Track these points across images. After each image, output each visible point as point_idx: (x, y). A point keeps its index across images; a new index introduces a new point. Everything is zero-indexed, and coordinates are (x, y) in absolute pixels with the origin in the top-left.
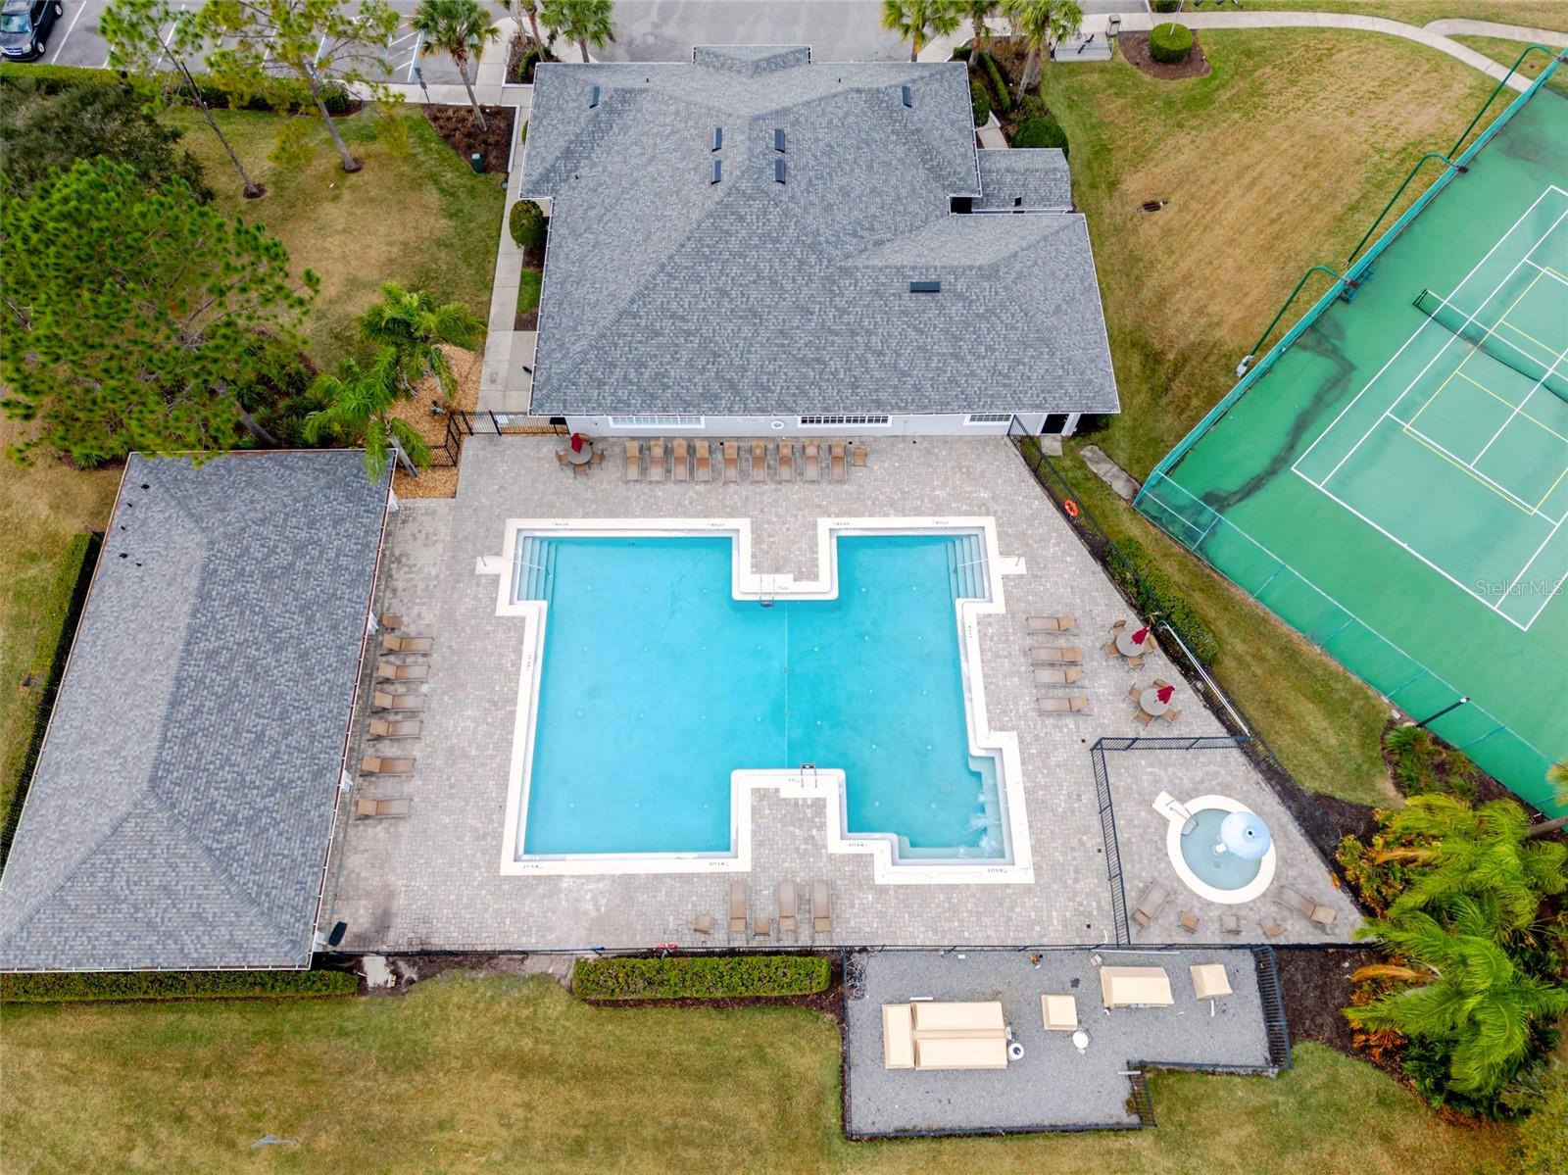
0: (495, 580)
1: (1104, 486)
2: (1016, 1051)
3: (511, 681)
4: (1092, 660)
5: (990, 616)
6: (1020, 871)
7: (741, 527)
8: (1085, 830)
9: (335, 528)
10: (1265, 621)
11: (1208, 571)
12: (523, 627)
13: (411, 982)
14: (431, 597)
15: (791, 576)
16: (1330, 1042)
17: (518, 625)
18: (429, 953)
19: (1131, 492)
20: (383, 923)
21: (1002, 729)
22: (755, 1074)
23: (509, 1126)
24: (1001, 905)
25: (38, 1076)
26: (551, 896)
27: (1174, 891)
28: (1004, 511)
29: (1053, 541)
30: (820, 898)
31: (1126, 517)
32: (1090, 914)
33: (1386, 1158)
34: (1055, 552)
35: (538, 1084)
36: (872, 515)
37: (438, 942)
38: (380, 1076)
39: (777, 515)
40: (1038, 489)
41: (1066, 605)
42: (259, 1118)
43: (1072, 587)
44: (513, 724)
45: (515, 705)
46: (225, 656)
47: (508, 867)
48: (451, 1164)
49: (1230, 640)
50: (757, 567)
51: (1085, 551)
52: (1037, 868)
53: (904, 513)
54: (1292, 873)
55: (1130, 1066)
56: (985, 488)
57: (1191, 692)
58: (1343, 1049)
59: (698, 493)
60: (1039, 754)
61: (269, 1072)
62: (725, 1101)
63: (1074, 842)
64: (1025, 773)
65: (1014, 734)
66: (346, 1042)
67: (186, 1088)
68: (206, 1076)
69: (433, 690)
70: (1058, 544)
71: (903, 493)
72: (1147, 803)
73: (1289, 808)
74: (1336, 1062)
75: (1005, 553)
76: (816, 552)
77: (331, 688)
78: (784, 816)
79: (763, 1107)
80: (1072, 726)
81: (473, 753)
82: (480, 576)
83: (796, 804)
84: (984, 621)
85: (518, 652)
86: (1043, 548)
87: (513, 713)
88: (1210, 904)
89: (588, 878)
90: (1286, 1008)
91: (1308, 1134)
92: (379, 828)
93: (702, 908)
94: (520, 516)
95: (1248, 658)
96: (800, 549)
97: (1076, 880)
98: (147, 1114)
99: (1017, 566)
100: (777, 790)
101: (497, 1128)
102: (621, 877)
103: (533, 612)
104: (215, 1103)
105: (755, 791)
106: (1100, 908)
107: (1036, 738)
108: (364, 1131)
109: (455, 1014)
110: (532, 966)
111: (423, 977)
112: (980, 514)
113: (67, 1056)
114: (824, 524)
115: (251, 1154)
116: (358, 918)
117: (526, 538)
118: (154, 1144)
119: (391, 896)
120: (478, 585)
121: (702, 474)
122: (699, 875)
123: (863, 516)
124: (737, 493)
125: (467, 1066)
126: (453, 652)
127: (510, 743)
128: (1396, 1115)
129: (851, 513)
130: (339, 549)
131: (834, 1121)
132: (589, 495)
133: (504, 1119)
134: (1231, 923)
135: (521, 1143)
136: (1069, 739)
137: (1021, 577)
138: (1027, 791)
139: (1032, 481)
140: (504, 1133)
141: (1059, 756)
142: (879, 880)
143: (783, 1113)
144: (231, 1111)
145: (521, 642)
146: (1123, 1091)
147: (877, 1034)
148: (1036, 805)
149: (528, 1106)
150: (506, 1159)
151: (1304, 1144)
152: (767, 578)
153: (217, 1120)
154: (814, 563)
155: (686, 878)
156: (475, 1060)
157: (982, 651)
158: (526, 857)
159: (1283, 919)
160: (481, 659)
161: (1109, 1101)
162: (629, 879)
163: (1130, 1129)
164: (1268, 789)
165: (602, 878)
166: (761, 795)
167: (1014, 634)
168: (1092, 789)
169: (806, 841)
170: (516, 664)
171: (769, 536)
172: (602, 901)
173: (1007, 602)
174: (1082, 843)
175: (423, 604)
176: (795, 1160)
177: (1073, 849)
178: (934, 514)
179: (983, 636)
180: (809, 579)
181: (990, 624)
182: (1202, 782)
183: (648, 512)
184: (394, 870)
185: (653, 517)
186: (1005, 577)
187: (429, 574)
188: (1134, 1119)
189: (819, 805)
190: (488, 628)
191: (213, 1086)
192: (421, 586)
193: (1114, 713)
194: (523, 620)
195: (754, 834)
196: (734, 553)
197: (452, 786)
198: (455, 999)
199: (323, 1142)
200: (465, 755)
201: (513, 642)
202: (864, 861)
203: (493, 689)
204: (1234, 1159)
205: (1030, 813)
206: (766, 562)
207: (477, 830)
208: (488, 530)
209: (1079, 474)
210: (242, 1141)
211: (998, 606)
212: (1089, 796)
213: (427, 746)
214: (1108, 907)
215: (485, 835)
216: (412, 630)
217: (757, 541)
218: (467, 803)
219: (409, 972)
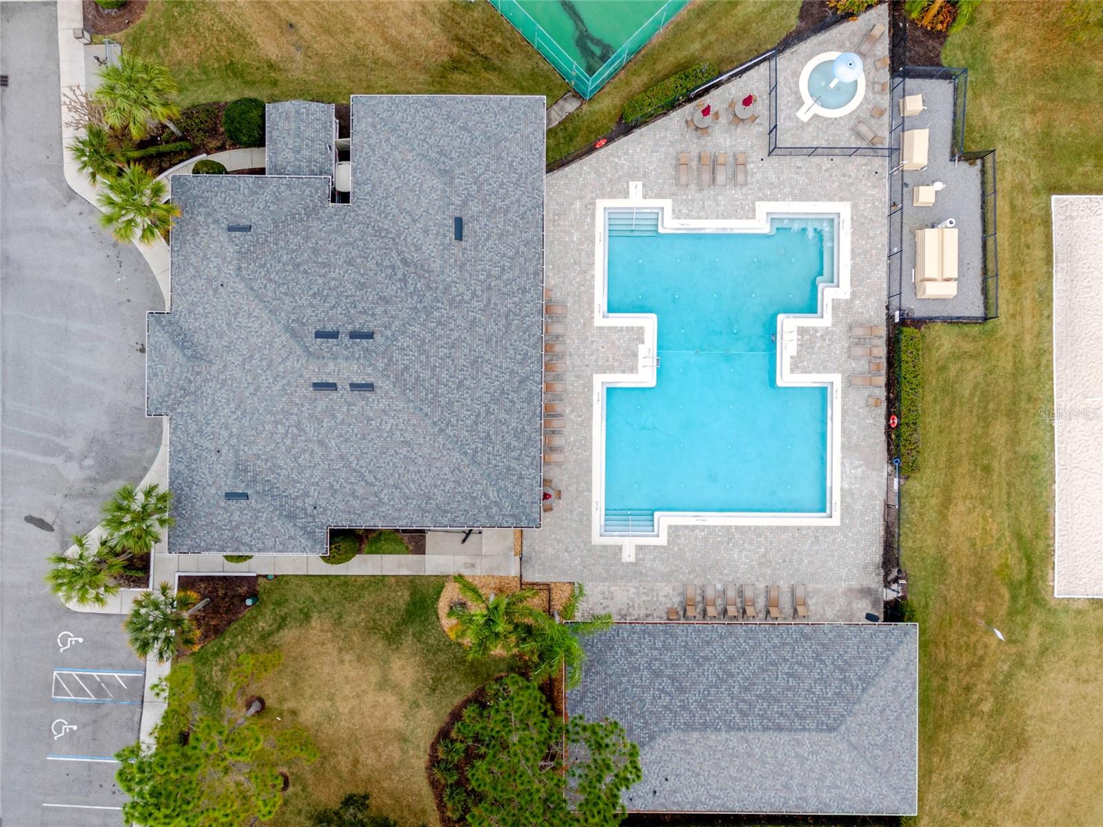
0: (640, 548)
1: (570, 118)
2: (951, 223)
3: (714, 531)
4: (706, 145)
5: (673, 210)
6: (844, 209)
7: (600, 382)
8: (819, 166)
9: (636, 654)
10: (678, 25)
11: (639, 56)
12: (675, 526)
13: (899, 571)
14: (652, 590)
15: (640, 346)
16: (941, 44)
17: (674, 530)
18: (884, 563)
19: (575, 100)
20: (866, 592)
21: (754, 211)
22: (953, 370)
23: (975, 507)
24: (863, 224)
25: (945, 773)
26: (853, 494)
27: (857, 119)
28: (592, 192)
29: (617, 160)
30: (860, 332)
31: (596, 107)
32: (870, 171)
33: (998, 28)
34: (626, 160)
35: (954, 494)
36: (593, 287)
37: (878, 558)
38: (948, 582)
39: (592, 354)
40: (574, 166)
41: (666, 158)
42: (968, 646)
43: (653, 151)
44: (744, 527)
45: (731, 526)
46: (741, 706)
47: (835, 521)
48: (992, 537)
49: (692, 51)
50: (633, 369)
51: (625, 139)
52: (842, 199)
53: (592, 264)
54: (848, 44)
55: (952, 160)
56: (572, 204)
57: (730, 85)
58: (945, 37)
59: (572, 411)
60: (771, 189)
61: (945, 644)
62: (966, 388)
63: (827, 174)
64: (783, 199)
65: (757, 203)
66: (931, 603)
67: (952, 689)
68: (946, 679)
69: (720, 580)
70: (619, 157)
71: (575, 263)
72: (803, 126)
73: (808, 37)
74: (951, 43)
75: (626, 194)
76: (622, 328)
77: (750, 639)
78: (808, 353)
79: (969, 367)
80: (752, 166)
81: (763, 550)
82: (637, 558)
83: (801, 345)
84: (677, 215)
85: (693, 528)
86: (622, 168)
87: (737, 527)
88: (865, 98)
89: (843, 472)
90: (923, 65)
91: (986, 67)
92: (810, 603)
93: (862, 403)
94: (590, 535)
95: (704, 41)
96: (619, 339)
97: (850, 177)
98: (966, 708)
99: (636, 188)
100: (792, 357)
101: (975, 515)
102: (842, 453)
103: (665, 520)
104: (960, 671)
105: (792, 371)
106: (866, 165)
107: (760, 189)
108: (976, 586)
109: (918, 544)
110: (894, 501)
111: (898, 565)
112: (594, 209)
113: (936, 759)
114: (599, 321)
115: (986, 647)
116: (863, 607)
117: (607, 530)
118: (981, 700)
119: (851, 590)
120: (643, 559)
121: (559, 408)
122: (843, 406)
123: (593, 293)
124: (571, 383)
125: (946, 534)
126: (693, 571)
127: (757, 528)
128: (978, 16)
129: (591, 302)
130: (651, 649)
131: (977, 328)
132: (572, 488)
133: (970, 511)
134: (878, 88)
135: (982, 500)
136: (763, 169)
137: (644, 185)
138: (795, 199)
139: (567, 169)
140: (977, 510)
141: (772, 176)
142: (848, 296)
143: (971, 356)
144: (964, 662)
145: (686, 527)
146: (964, 166)
147: (932, 302)
148: (804, 196)
149: (965, 498)
150: (991, 507)
151: (991, 70)
152: (641, 362)
153: (969, 669)
154: (630, 329)
155: (844, 413)
156: (942, 529)
157: (699, 218)
158: (828, 511)
159: (875, 55)
160: (698, 552)
161: (969, 174)
162: (845, 448)
163: (983, 165)
164: (796, 48)
165: (843, 464)
166: (795, 367)
167: (687, 196)
168: (794, 159)
169: (824, 340)
170: (703, 528)
171: (608, 360)
172: (857, 462)
173: (663, 197)
174: (827, 170)
175: (658, 595)
176: (996, 351)
177: (831, 176)
178: (593, 243)
179: (688, 216)
180: (643, 334)
181: (680, 211)
182: (790, 88)
183: (586, 444)
184: (836, 590)
185: (591, 443)
186: (645, 197)
187: (634, 593)
188: (979, 162)
189: (802, 331)
190: (676, 549)
191: (952, 675)
192: (644, 598)
193: (744, 137)
194: (670, 527)
195: (819, 372)
196: (619, 385)
197: (784, 561)
198: (910, 544)
199: (981, 608)
200: (764, 556)
201: (687, 532)
202: (836, 305)
203: (719, 542)
204: (997, 111)
205: (808, 199)
206: (629, 362)
207: (813, 543)
208: (601, 557)
209: (561, 134)
210: (980, 652)
211: (667, 204)
212: (798, 161)
213: (758, 580)
214: (865, 160)
215: (816, 537)
216: (677, 599)
217: (611, 369)
218: (795, 550)
219: (894, 573)
